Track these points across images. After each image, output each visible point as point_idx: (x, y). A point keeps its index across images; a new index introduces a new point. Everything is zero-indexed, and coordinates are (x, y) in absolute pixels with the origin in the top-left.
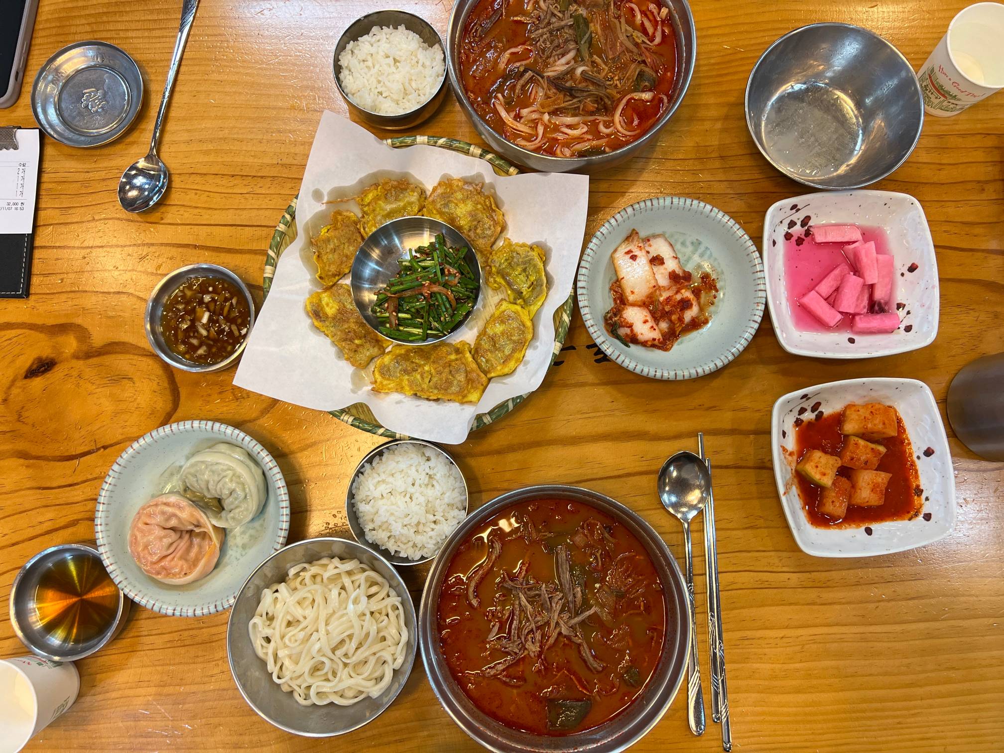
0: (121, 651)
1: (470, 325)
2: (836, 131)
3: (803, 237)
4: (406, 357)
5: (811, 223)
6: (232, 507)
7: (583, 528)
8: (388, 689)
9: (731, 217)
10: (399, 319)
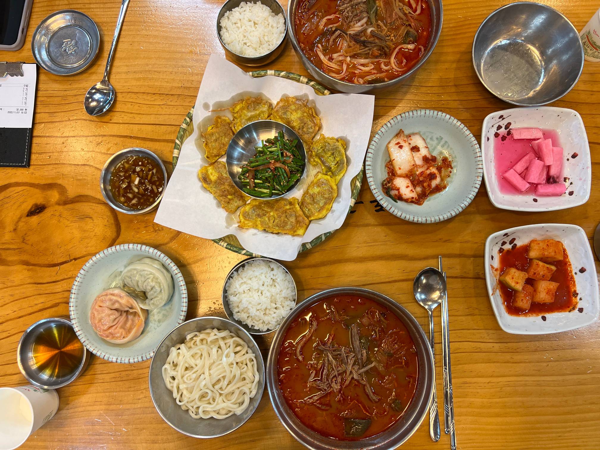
0: (85, 383)
1: (298, 188)
2: (527, 70)
3: (506, 135)
4: (259, 207)
5: (510, 127)
6: (153, 297)
7: (367, 314)
8: (247, 410)
9: (462, 123)
10: (255, 183)
